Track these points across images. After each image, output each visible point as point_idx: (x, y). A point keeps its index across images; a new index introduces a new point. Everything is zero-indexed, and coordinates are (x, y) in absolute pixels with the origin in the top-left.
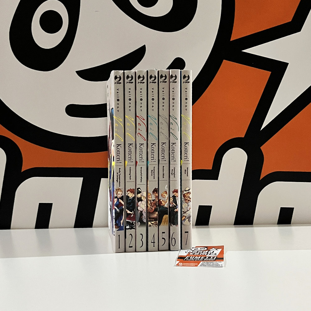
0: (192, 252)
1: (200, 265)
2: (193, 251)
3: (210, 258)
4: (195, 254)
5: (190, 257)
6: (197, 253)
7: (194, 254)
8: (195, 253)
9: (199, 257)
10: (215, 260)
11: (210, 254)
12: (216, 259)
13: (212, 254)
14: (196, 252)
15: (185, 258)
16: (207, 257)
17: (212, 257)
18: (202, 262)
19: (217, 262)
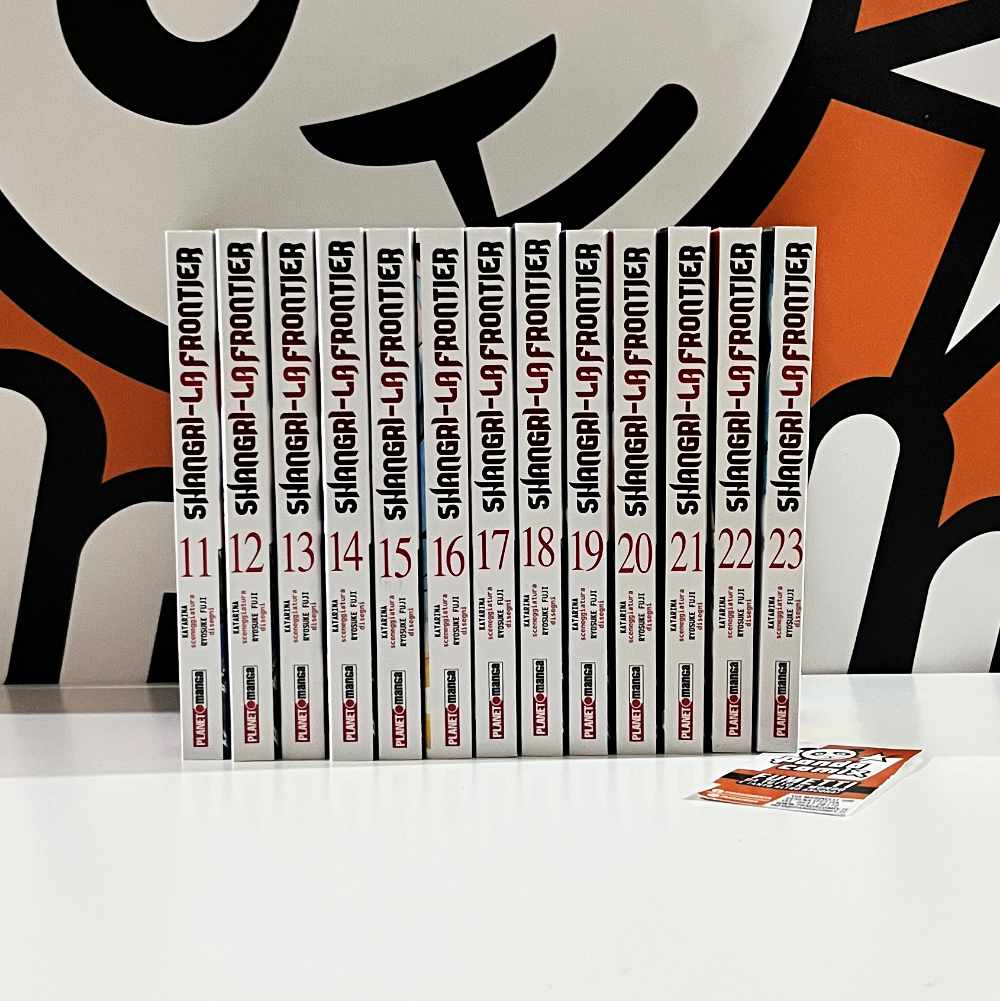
0: (793, 763)
1: (775, 802)
2: (803, 758)
3: (830, 785)
4: (799, 769)
5: (768, 777)
6: (809, 765)
7: (792, 768)
8: (799, 765)
9: (800, 780)
10: (841, 792)
11: (845, 774)
12: (847, 790)
13: (854, 772)
14: (809, 762)
15: (750, 777)
16: (826, 782)
17: (842, 783)
18: (790, 795)
19: (840, 800)
